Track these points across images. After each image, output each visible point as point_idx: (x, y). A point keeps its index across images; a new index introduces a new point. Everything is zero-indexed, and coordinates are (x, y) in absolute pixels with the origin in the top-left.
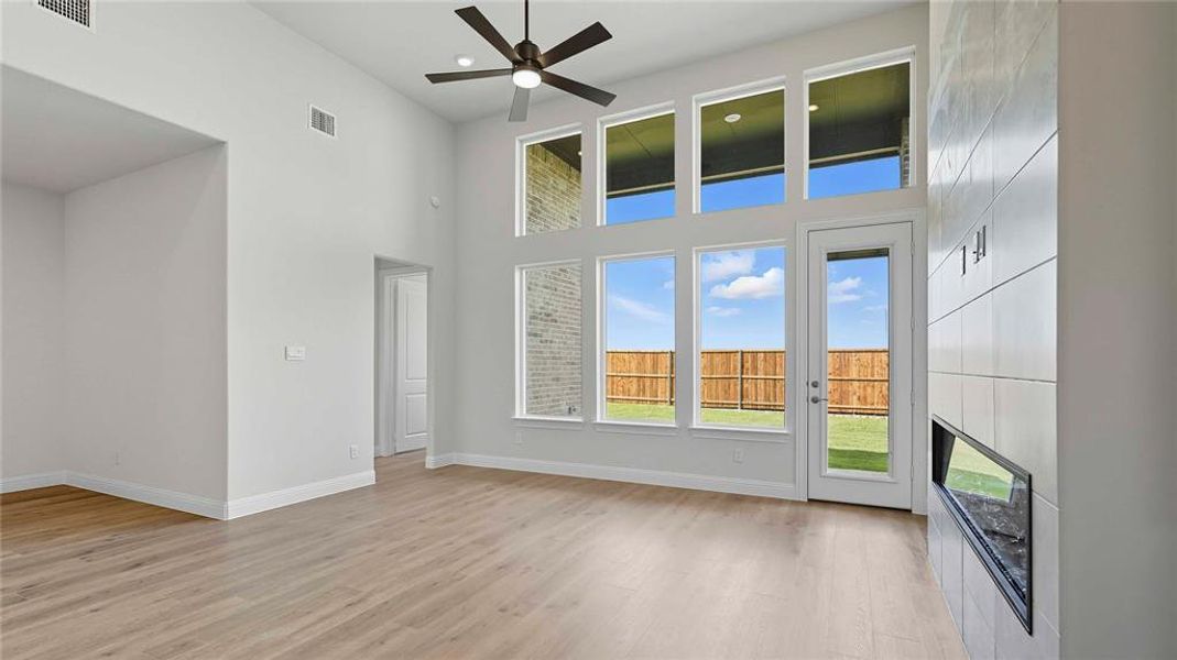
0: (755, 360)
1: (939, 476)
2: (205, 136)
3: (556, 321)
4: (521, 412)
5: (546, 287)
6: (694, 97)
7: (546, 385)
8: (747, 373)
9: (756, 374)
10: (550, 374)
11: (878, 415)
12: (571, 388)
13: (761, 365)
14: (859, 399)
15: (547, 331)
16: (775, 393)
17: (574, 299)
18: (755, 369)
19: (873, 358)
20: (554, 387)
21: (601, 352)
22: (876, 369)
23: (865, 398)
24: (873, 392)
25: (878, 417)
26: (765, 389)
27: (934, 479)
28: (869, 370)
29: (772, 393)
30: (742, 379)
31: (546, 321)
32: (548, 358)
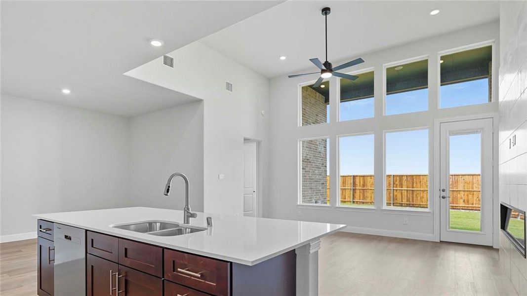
0: (401, 180)
1: (503, 227)
2: (196, 98)
3: (311, 162)
4: (300, 201)
5: (307, 147)
6: (384, 65)
7: (307, 191)
8: (396, 187)
9: (402, 188)
10: (308, 186)
11: (475, 210)
12: (316, 193)
13: (405, 183)
14: (464, 201)
15: (307, 167)
16: (413, 197)
17: (317, 152)
18: (401, 185)
19: (473, 179)
20: (310, 192)
21: (338, 176)
22: (475, 185)
23: (468, 201)
24: (473, 197)
25: (476, 211)
26: (407, 196)
27: (501, 228)
28: (471, 186)
29: (411, 198)
30: (393, 190)
31: (307, 162)
32: (308, 179)
